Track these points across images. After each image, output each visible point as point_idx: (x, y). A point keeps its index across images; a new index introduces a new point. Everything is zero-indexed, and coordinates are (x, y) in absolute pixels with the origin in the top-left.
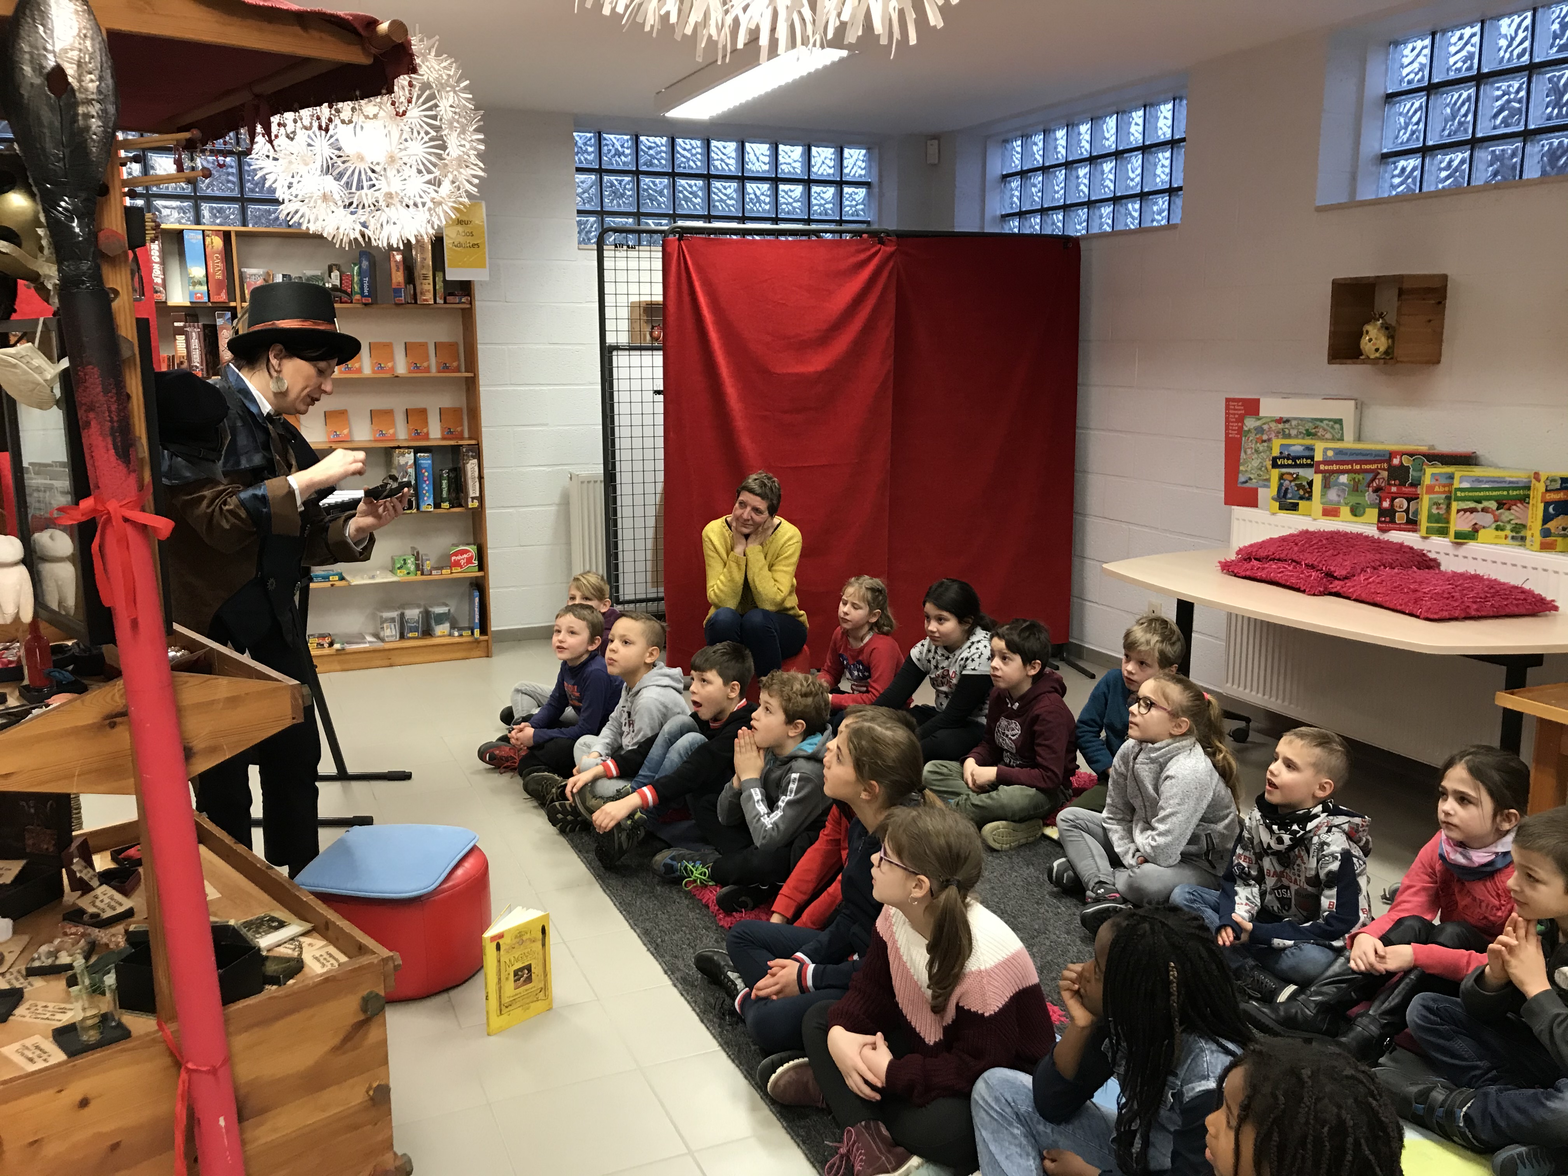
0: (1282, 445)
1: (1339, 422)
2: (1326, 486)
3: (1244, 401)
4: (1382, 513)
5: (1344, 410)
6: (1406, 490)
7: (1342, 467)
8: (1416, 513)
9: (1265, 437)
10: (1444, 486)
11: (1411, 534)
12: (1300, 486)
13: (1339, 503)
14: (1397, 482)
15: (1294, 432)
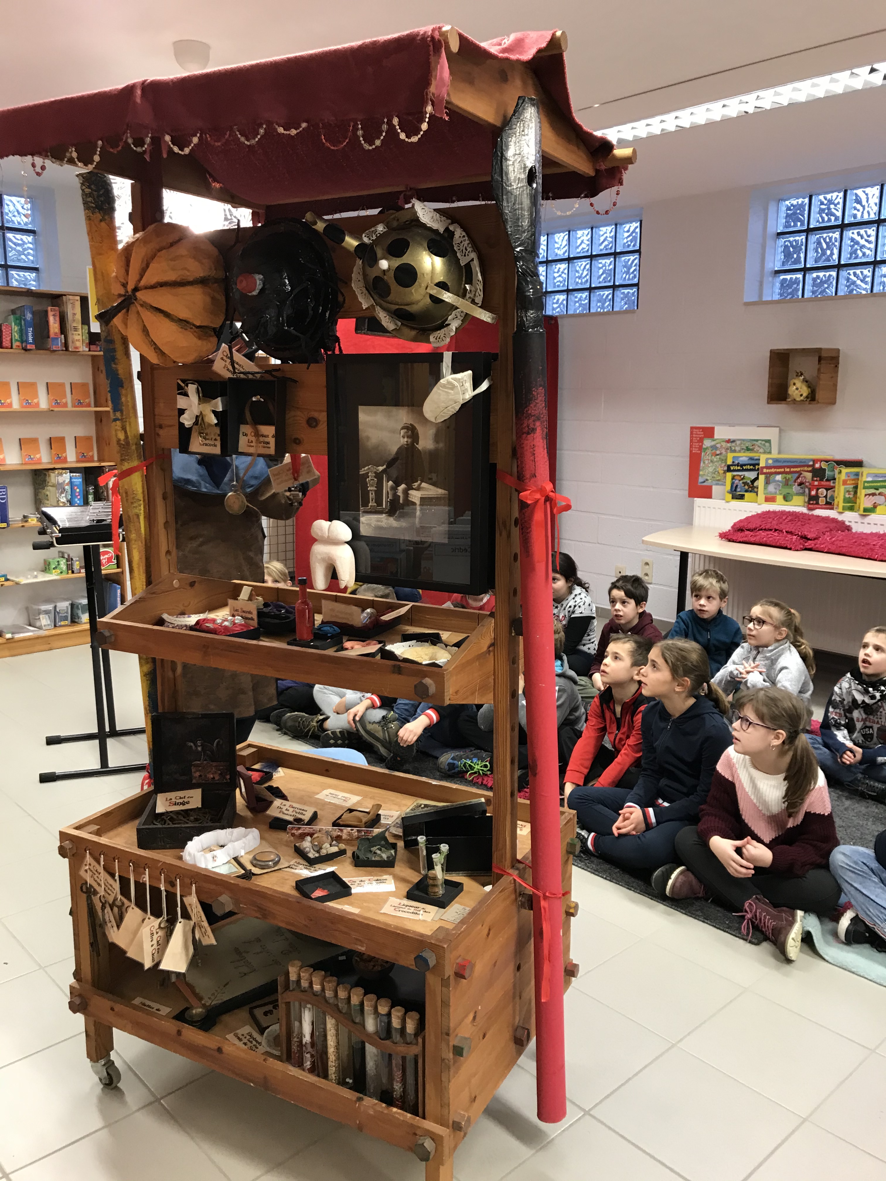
0: (734, 457)
1: (769, 441)
2: (767, 482)
3: (704, 429)
4: (811, 498)
5: (772, 434)
6: (824, 483)
7: (778, 470)
8: (833, 498)
9: (718, 452)
10: (853, 480)
11: (828, 511)
12: (745, 484)
13: (776, 493)
14: (818, 479)
15: (738, 449)
